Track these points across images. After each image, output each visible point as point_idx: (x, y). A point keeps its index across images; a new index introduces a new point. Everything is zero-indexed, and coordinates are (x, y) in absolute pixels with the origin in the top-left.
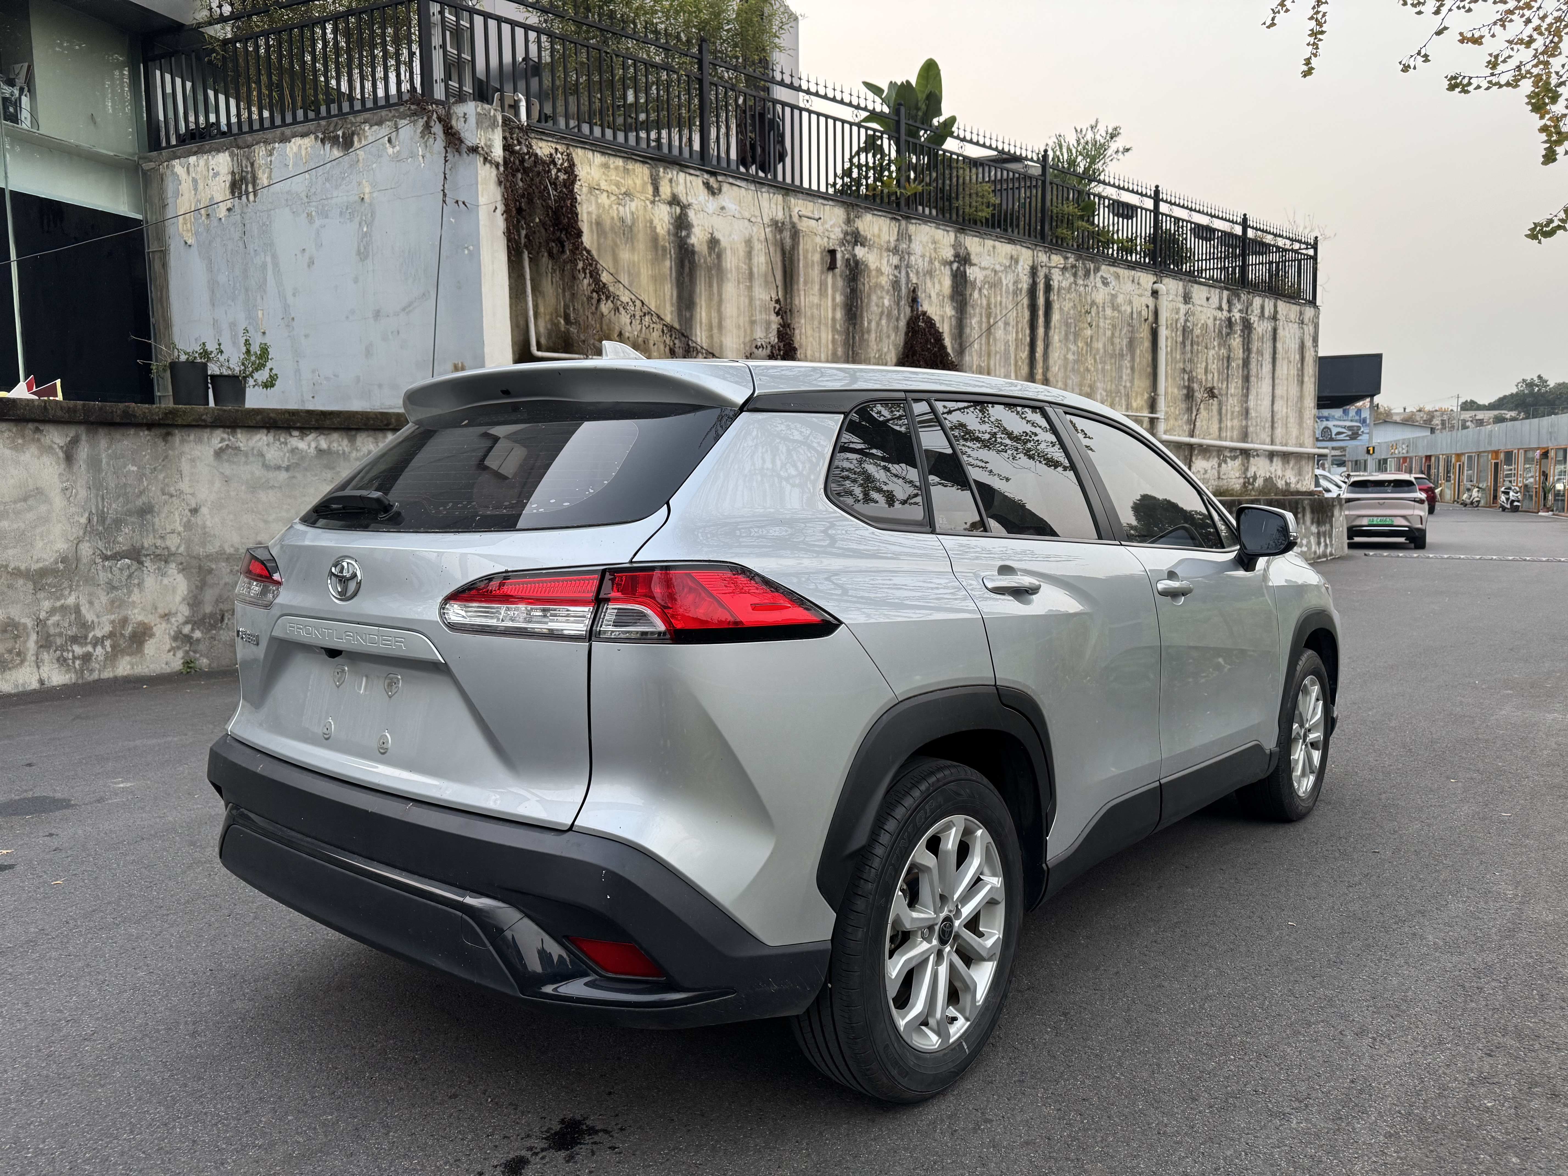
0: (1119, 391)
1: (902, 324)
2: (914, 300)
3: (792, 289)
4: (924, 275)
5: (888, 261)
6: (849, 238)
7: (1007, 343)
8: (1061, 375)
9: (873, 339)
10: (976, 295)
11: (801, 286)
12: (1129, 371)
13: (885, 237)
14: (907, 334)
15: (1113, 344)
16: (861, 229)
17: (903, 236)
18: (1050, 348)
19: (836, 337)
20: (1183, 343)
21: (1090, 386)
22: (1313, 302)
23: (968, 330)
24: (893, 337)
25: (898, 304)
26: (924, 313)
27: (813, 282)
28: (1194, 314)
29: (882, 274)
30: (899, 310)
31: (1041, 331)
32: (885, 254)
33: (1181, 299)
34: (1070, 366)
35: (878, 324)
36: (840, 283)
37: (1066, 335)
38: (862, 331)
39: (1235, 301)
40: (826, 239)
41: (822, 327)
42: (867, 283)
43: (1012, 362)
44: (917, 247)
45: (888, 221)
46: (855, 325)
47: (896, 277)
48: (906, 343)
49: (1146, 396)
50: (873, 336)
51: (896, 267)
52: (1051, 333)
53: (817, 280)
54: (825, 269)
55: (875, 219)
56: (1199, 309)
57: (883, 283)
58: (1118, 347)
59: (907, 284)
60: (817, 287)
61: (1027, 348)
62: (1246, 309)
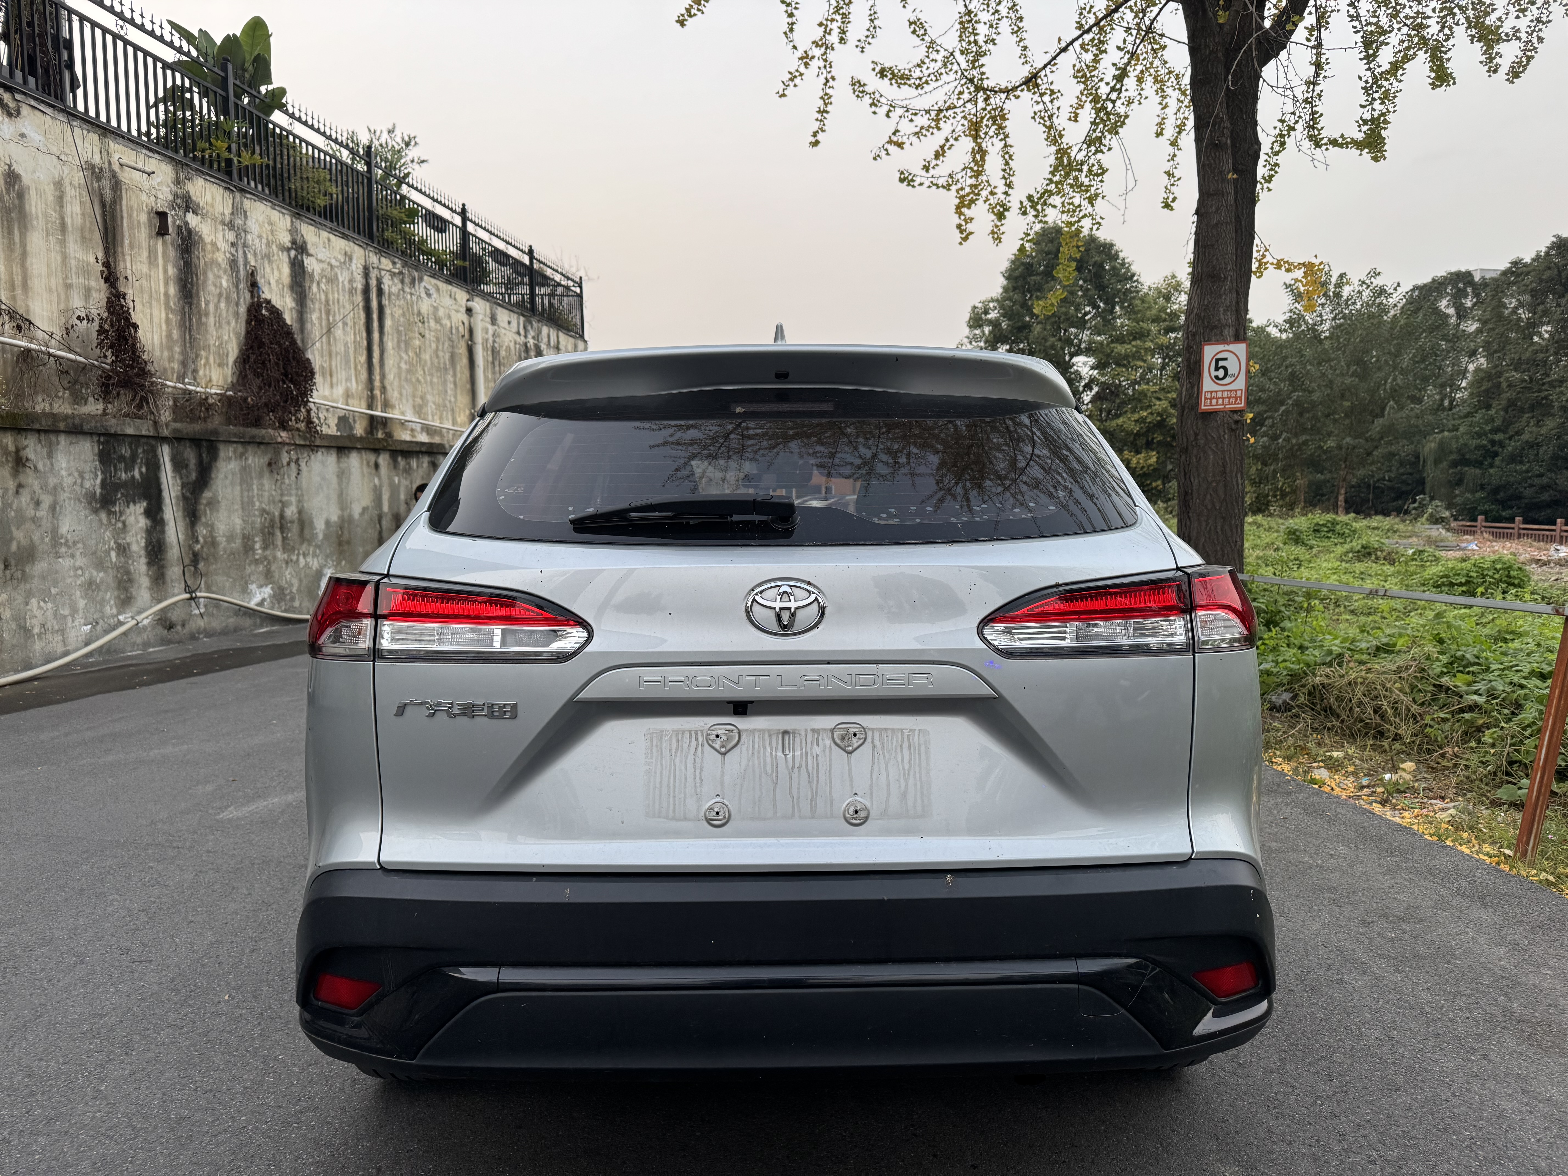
0: (445, 406)
1: (243, 310)
2: (254, 286)
3: (115, 253)
4: (262, 258)
5: (224, 236)
6: (179, 201)
7: (346, 344)
8: (396, 383)
9: (212, 324)
10: (314, 288)
11: (127, 249)
12: (452, 386)
13: (219, 208)
14: (248, 322)
15: (437, 357)
16: (192, 193)
17: (238, 210)
18: (386, 355)
19: (171, 316)
20: (493, 363)
21: (422, 398)
22: (582, 336)
23: (308, 326)
24: (233, 324)
25: (237, 287)
26: (268, 302)
27: (140, 247)
28: (499, 336)
29: (218, 250)
30: (238, 294)
31: (376, 335)
32: (220, 227)
33: (488, 320)
34: (403, 375)
35: (217, 307)
36: (172, 253)
37: (399, 342)
38: (199, 312)
39: (529, 328)
40: (153, 198)
41: (154, 303)
42: (203, 258)
43: (352, 366)
44: (253, 225)
45: (221, 190)
46: (190, 305)
47: (233, 255)
48: (248, 333)
49: (467, 412)
50: (211, 320)
51: (233, 244)
52: (385, 339)
53: (145, 244)
54: (154, 233)
55: (207, 184)
56: (503, 331)
57: (220, 260)
58: (442, 361)
59: (245, 265)
60: (145, 254)
61: (365, 352)
62: (537, 337)
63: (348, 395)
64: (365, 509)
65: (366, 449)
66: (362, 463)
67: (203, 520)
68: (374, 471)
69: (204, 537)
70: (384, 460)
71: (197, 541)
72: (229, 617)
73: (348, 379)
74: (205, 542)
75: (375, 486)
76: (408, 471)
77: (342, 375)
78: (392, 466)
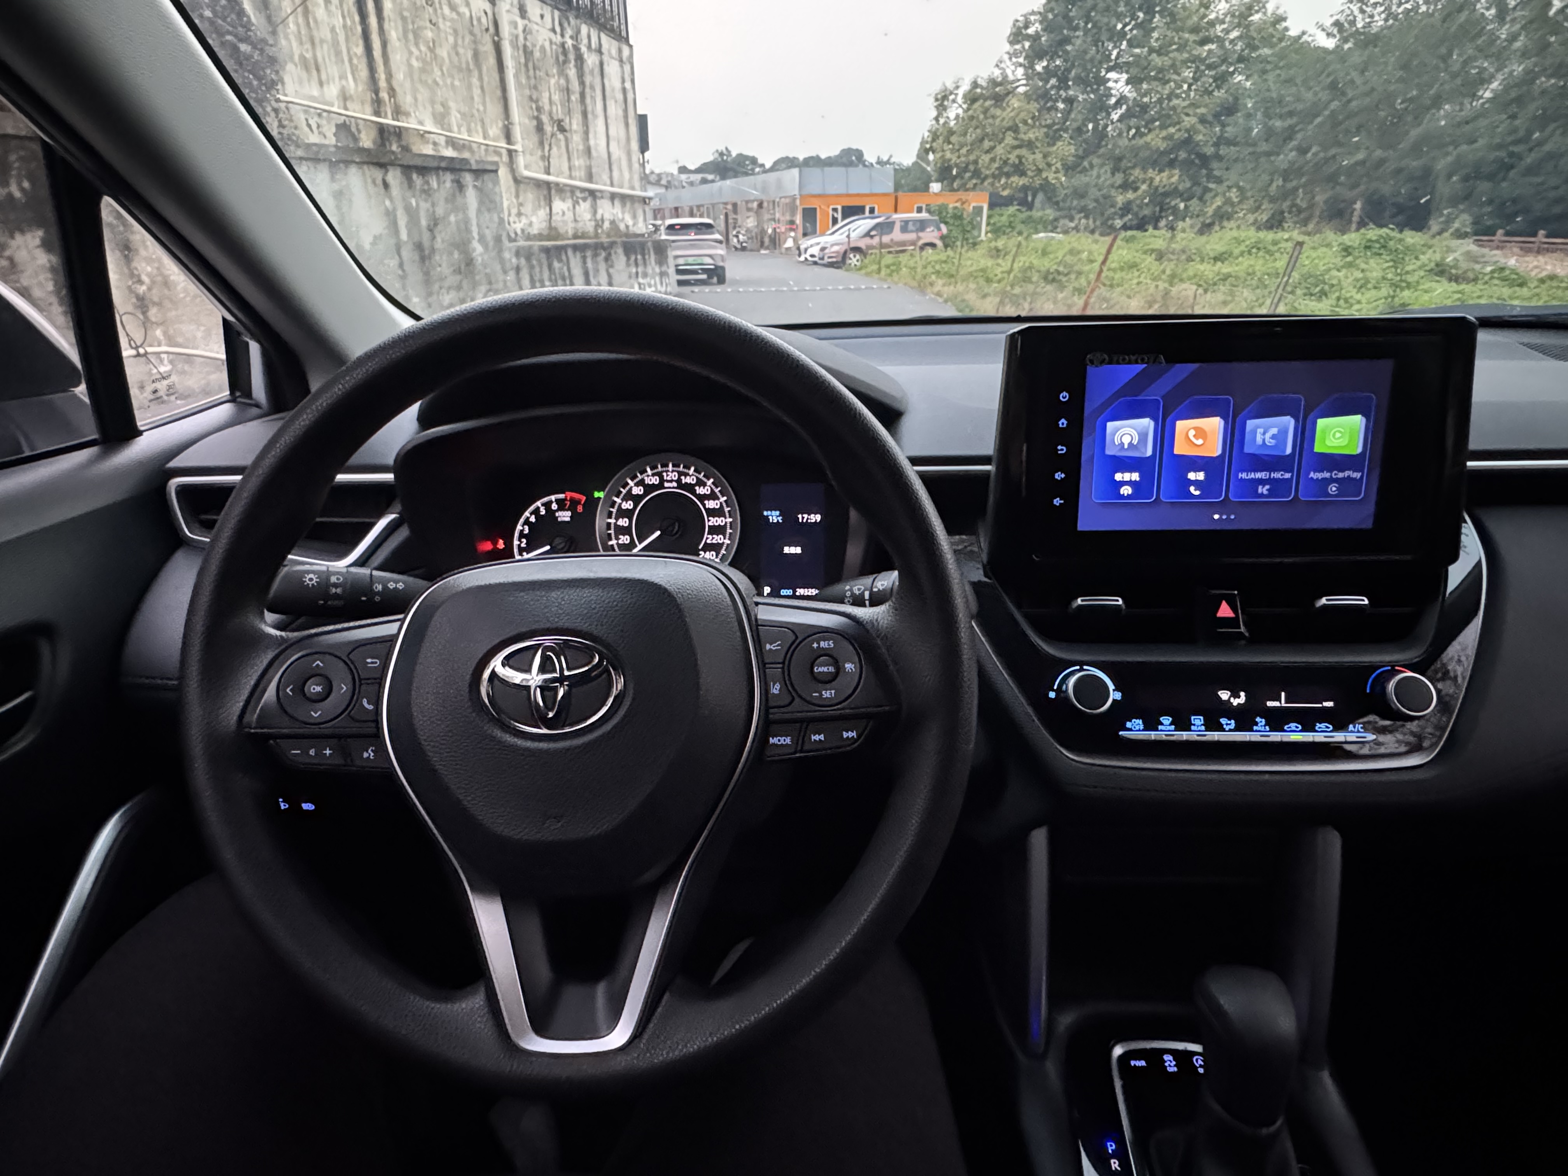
0: (473, 116)
7: (333, 30)
8: (408, 85)
12: (479, 91)
15: (457, 54)
18: (389, 48)
20: (526, 65)
21: (443, 105)
22: (627, 40)
28: (531, 33)
31: (373, 20)
33: (516, 11)
34: (416, 75)
37: (405, 32)
39: (566, 25)
43: (346, 59)
49: (500, 124)
52: (386, 26)
56: (535, 27)
58: (463, 60)
61: (361, 43)
62: (576, 37)
63: (345, 98)
64: (377, 239)
65: (368, 163)
66: (365, 182)
67: (143, 253)
68: (382, 190)
69: (149, 275)
70: (394, 177)
71: (140, 282)
73: (343, 77)
77: (332, 69)
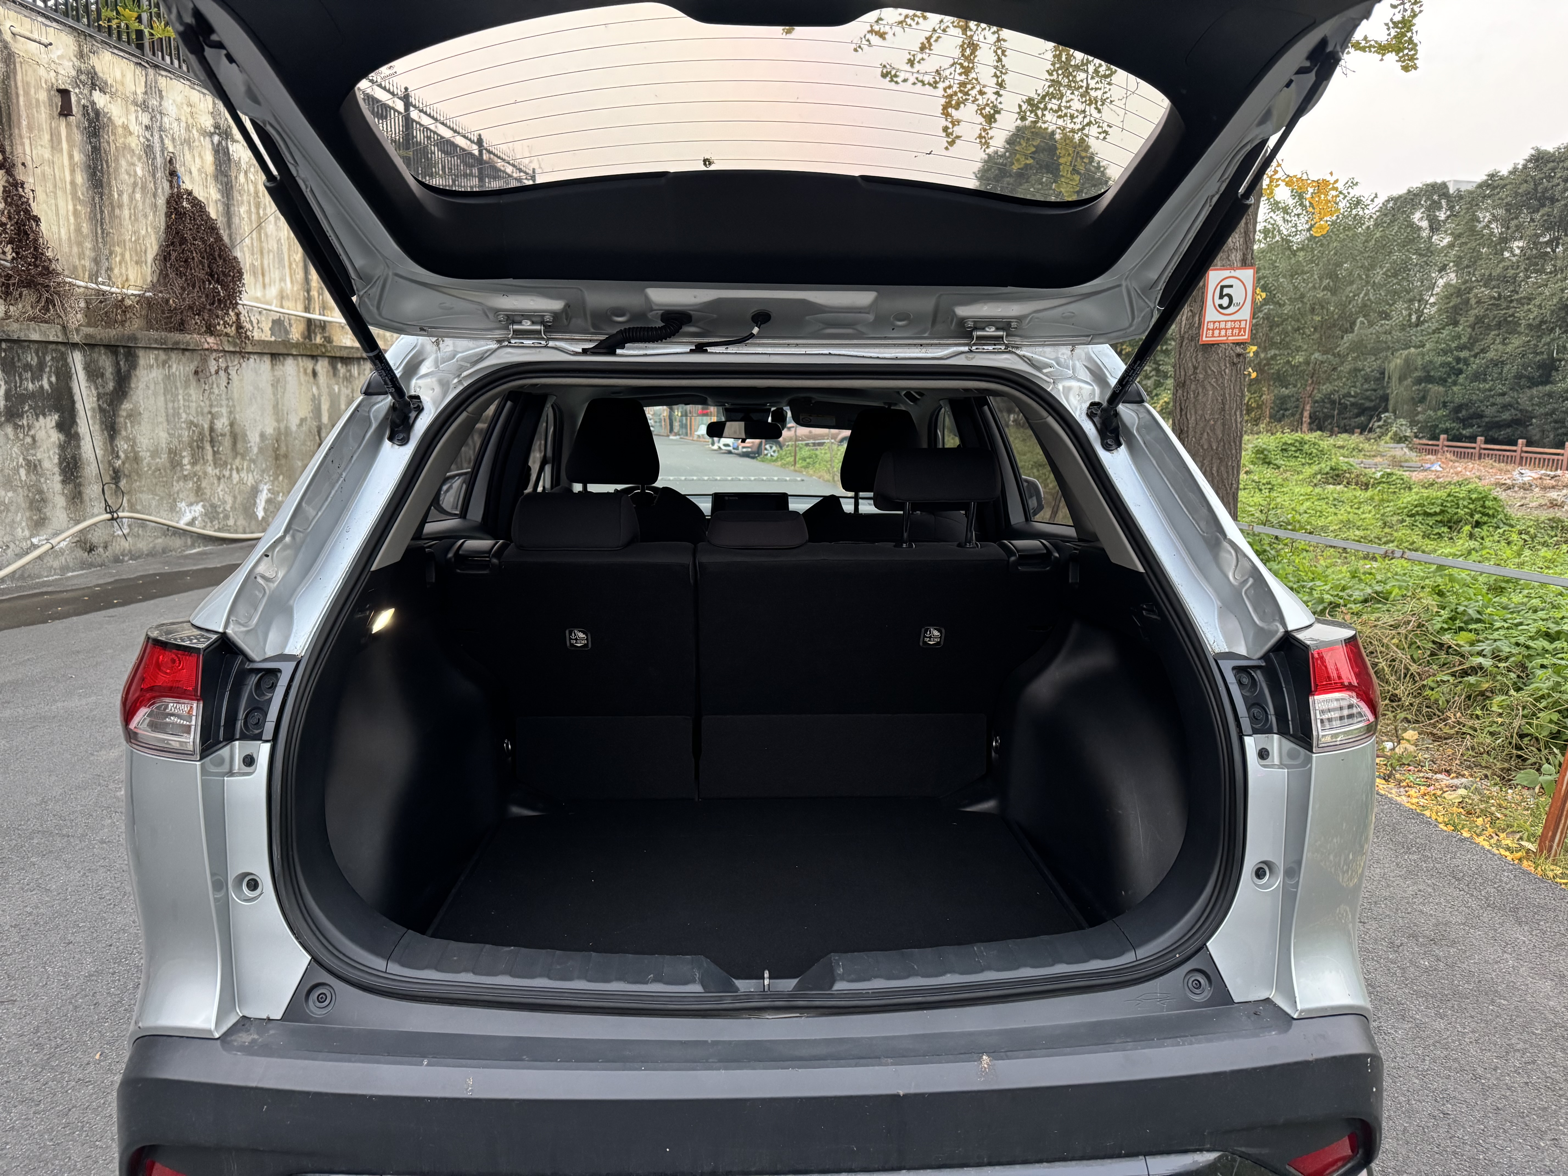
1: (161, 201)
2: (173, 174)
3: (11, 135)
4: (182, 144)
5: (137, 118)
6: (83, 77)
7: (279, 241)
9: (127, 217)
10: (242, 178)
11: (24, 131)
13: (130, 87)
14: (168, 215)
16: (98, 69)
17: (151, 89)
19: (79, 207)
23: (236, 220)
24: (151, 217)
25: (154, 176)
26: (190, 193)
27: (40, 129)
29: (131, 134)
30: (155, 183)
32: (132, 108)
35: (132, 198)
36: (78, 137)
38: (111, 204)
40: (53, 74)
41: (59, 193)
42: (112, 142)
43: (287, 264)
44: (169, 106)
45: (132, 66)
46: (101, 195)
47: (148, 140)
48: (168, 227)
50: (126, 212)
51: (147, 128)
53: (45, 126)
54: (56, 114)
55: (115, 59)
57: (133, 145)
59: (162, 151)
60: (47, 137)
63: (282, 297)
64: (303, 421)
65: (302, 355)
66: (299, 371)
67: (124, 433)
68: (312, 378)
69: (125, 452)
70: (322, 366)
71: (118, 457)
72: (156, 537)
73: (282, 279)
74: (127, 457)
75: (314, 395)
76: (349, 379)
77: (275, 274)
78: (331, 373)
